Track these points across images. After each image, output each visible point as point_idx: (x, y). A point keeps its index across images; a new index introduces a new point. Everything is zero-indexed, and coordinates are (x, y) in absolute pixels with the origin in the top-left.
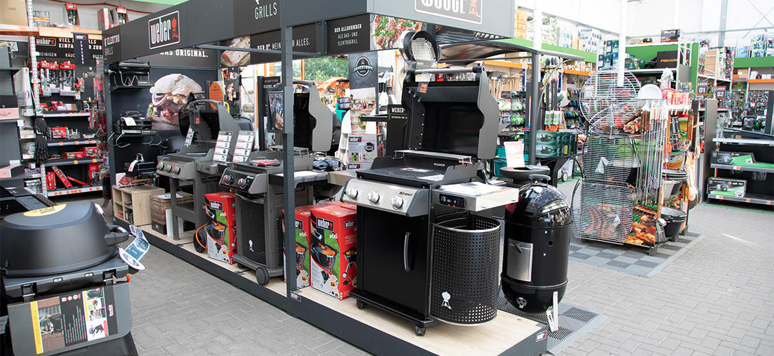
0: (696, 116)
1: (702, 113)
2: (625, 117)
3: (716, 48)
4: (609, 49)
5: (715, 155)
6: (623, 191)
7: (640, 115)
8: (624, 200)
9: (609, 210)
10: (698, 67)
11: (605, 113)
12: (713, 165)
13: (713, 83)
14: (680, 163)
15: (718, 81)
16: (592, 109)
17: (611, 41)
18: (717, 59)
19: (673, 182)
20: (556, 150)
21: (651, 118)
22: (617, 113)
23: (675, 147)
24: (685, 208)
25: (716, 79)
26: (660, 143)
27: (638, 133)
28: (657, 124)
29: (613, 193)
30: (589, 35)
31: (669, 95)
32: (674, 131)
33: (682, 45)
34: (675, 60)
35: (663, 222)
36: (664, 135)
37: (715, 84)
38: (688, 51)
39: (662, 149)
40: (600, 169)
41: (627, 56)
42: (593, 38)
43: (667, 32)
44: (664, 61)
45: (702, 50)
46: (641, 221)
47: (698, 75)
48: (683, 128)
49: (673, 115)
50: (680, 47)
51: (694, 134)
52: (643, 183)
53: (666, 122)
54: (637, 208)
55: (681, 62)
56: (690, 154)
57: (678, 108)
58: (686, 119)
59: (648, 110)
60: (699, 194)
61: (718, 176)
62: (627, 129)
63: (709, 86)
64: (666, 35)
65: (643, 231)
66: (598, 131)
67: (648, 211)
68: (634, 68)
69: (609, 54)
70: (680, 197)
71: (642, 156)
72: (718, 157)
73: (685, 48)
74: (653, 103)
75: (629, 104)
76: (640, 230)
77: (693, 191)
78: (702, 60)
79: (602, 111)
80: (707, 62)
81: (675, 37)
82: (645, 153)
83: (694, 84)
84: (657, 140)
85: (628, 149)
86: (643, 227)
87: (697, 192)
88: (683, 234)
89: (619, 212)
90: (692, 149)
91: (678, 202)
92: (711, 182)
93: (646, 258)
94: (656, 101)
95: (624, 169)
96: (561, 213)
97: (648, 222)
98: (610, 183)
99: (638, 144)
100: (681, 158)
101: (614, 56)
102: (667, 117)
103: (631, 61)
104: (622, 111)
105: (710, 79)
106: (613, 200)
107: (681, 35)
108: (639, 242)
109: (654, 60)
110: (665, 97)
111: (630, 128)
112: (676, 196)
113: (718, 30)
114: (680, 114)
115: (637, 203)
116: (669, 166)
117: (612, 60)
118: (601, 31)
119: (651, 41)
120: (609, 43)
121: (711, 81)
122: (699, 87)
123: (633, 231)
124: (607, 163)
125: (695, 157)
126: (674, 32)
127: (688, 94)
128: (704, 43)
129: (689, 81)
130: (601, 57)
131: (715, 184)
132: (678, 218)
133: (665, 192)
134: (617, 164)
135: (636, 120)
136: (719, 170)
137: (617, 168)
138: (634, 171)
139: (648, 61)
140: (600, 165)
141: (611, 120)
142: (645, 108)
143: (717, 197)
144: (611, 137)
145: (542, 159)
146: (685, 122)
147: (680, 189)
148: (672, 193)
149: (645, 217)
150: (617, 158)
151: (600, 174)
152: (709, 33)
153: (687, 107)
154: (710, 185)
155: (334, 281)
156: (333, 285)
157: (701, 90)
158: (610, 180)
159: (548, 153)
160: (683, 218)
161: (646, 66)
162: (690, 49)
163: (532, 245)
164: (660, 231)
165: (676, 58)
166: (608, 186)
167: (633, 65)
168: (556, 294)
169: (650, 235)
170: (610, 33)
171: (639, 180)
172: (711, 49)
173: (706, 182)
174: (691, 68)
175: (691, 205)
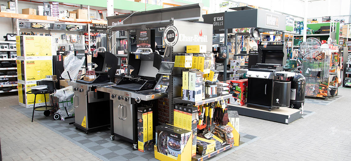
0: (340, 54)
1: (342, 53)
2: (316, 54)
3: (347, 24)
4: (298, 25)
5: (347, 69)
6: (316, 79)
7: (321, 54)
8: (316, 82)
9: (311, 86)
10: (339, 33)
11: (309, 53)
12: (346, 73)
13: (346, 39)
14: (335, 70)
15: (348, 39)
16: (304, 52)
17: (299, 22)
18: (348, 29)
19: (333, 76)
20: (290, 66)
21: (325, 55)
22: (313, 53)
23: (333, 64)
24: (337, 86)
25: (347, 38)
26: (328, 63)
27: (321, 59)
28: (327, 57)
29: (312, 80)
30: (288, 18)
31: (331, 48)
32: (333, 59)
33: (332, 23)
34: (329, 30)
35: (330, 89)
36: (330, 60)
37: (347, 40)
38: (334, 26)
39: (329, 65)
40: (307, 72)
41: (307, 28)
42: (290, 20)
43: (325, 18)
44: (324, 30)
45: (341, 25)
46: (322, 89)
47: (339, 36)
48: (336, 58)
49: (333, 54)
50: (331, 24)
51: (340, 60)
52: (323, 76)
53: (330, 56)
54: (321, 85)
55: (332, 31)
56: (338, 67)
57: (334, 51)
58: (337, 55)
59: (324, 52)
60: (342, 81)
61: (349, 77)
62: (317, 58)
63: (344, 41)
64: (325, 19)
65: (323, 92)
66: (306, 59)
67: (324, 86)
68: (310, 34)
69: (298, 28)
70: (335, 82)
71: (322, 67)
72: (349, 69)
73: (333, 25)
74: (326, 50)
75: (317, 50)
76: (322, 92)
77: (340, 80)
78: (341, 30)
79: (308, 53)
80: (343, 30)
81: (329, 20)
82: (323, 66)
83: (337, 40)
84: (328, 61)
85: (317, 65)
86: (323, 91)
87: (341, 81)
88: (336, 95)
89: (314, 86)
90: (339, 65)
91: (334, 83)
92: (346, 79)
93: (324, 101)
94: (327, 49)
95: (316, 72)
96: (303, 81)
97: (324, 89)
98: (311, 77)
99: (321, 63)
100: (335, 68)
101: (301, 28)
102: (331, 54)
103: (309, 31)
104: (315, 52)
105: (345, 38)
106: (312, 82)
107: (331, 19)
108: (321, 96)
109: (319, 30)
110: (330, 48)
111: (318, 58)
112: (334, 81)
113: (349, 14)
114: (335, 53)
115: (320, 83)
116: (332, 71)
117: (300, 31)
118: (293, 16)
119: (316, 20)
120: (299, 23)
121: (345, 39)
122: (340, 42)
123: (319, 92)
124: (310, 70)
125: (340, 68)
126: (328, 17)
127: (337, 46)
128: (342, 21)
129: (335, 39)
130: (295, 29)
131: (347, 80)
132: (335, 88)
133: (330, 80)
134: (313, 70)
135: (320, 55)
136: (349, 74)
137: (313, 72)
138: (319, 72)
139: (317, 30)
140: (307, 70)
141: (311, 56)
142: (323, 51)
143: (349, 85)
144: (311, 61)
145: (285, 69)
146: (337, 56)
147: (335, 78)
148: (332, 80)
149: (323, 88)
150: (313, 68)
151: (307, 74)
152: (344, 16)
153: (337, 51)
154: (346, 80)
155: (239, 101)
156: (238, 102)
157: (341, 43)
158: (311, 75)
159: (287, 67)
160: (336, 89)
161: (316, 33)
162: (336, 25)
163: (295, 89)
164: (329, 92)
165: (330, 29)
166: (310, 78)
167: (310, 32)
168: (302, 103)
169: (325, 94)
170: (297, 17)
171: (321, 75)
172: (345, 24)
173: (344, 79)
174: (336, 33)
175: (339, 85)
